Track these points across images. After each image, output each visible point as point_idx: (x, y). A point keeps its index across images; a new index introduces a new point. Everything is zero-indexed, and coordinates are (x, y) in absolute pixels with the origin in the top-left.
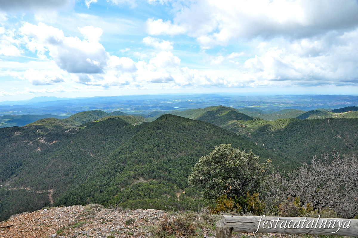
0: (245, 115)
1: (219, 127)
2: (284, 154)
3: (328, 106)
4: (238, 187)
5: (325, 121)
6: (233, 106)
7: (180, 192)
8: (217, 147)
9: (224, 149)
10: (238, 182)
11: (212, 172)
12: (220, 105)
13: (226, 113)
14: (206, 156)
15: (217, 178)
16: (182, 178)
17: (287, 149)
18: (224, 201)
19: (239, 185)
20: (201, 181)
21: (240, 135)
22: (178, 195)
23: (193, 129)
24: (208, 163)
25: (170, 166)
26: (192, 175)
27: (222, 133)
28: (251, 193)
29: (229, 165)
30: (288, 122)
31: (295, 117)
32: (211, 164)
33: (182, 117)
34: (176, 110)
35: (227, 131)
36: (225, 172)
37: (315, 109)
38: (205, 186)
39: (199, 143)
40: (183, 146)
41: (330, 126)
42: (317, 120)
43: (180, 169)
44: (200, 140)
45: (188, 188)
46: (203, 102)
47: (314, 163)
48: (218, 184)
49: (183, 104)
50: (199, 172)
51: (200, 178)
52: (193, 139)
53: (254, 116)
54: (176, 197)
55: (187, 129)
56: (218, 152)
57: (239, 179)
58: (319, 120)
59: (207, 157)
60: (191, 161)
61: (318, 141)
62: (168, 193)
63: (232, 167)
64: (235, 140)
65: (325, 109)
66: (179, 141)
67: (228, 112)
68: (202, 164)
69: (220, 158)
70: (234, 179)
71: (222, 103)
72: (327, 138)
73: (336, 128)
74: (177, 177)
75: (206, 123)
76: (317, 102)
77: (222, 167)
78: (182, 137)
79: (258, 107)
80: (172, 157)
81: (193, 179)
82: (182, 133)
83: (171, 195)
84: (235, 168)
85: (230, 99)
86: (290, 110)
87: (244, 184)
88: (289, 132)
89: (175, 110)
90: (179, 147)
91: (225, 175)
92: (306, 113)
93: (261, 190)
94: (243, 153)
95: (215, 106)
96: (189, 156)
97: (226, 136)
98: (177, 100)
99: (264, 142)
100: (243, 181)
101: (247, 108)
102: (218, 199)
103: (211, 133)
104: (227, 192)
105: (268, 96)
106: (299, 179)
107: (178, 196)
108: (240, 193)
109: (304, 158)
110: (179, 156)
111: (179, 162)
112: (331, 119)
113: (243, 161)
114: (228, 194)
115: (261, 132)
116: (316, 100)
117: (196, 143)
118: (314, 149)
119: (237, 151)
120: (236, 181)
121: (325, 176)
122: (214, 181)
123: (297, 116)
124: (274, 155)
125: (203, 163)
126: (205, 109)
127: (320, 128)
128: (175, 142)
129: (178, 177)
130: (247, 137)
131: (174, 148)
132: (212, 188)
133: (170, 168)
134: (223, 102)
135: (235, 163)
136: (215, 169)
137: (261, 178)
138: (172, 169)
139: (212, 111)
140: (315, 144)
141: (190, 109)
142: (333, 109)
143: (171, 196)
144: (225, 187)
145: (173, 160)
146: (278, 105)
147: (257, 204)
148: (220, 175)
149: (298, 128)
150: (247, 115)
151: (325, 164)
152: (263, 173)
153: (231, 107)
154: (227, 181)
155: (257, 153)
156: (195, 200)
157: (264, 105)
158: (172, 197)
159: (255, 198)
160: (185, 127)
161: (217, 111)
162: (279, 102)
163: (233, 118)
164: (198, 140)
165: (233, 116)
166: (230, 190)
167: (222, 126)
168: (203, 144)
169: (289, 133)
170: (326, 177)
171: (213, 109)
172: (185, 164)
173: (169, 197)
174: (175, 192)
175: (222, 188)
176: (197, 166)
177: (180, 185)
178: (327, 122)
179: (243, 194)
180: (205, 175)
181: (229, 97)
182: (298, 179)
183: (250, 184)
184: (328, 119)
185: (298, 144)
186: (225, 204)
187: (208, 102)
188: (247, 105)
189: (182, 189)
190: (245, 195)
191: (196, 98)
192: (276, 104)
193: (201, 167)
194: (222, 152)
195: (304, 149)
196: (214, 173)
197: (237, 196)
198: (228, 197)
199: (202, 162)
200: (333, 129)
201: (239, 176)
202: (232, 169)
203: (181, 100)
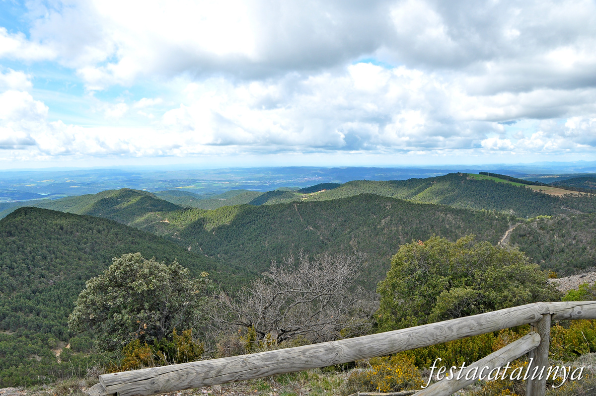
0: (169, 203)
1: (125, 226)
2: (234, 262)
3: (294, 184)
4: (158, 324)
5: (290, 206)
6: (147, 189)
7: (60, 347)
8: (116, 259)
9: (130, 261)
10: (156, 315)
11: (110, 303)
12: (123, 186)
13: (134, 200)
14: (97, 276)
15: (120, 313)
16: (62, 321)
17: (239, 253)
18: (136, 350)
19: (158, 320)
20: (94, 322)
21: (161, 237)
22: (58, 353)
23: (78, 232)
24: (101, 289)
25: (38, 302)
26: (74, 312)
27: (130, 234)
28: (180, 330)
29: (139, 289)
30: (236, 211)
31: (247, 203)
32: (107, 289)
33: (57, 212)
34: (44, 199)
35: (138, 231)
36: (133, 301)
37: (276, 189)
38: (101, 329)
39: (91, 256)
40: (61, 264)
41: (298, 214)
42: (279, 205)
43: (58, 305)
44: (92, 249)
45: (76, 337)
46: (94, 183)
47: (273, 271)
48: (122, 322)
49: (56, 187)
50: (88, 307)
51: (91, 316)
52: (79, 249)
53: (184, 204)
54: (54, 356)
55: (66, 233)
56: (118, 268)
57: (159, 310)
58: (282, 204)
59: (99, 278)
60: (77, 289)
61: (283, 237)
62: (37, 353)
63: (144, 290)
64: (154, 246)
65: (289, 188)
66: (53, 255)
67: (138, 198)
68: (92, 292)
69: (123, 278)
70: (150, 310)
71: (127, 184)
72: (295, 232)
73: (306, 215)
74: (53, 320)
75: (101, 219)
76: (279, 178)
77: (128, 292)
78: (58, 247)
79: (188, 189)
80: (40, 285)
81: (77, 319)
82: (58, 239)
83: (44, 355)
84: (150, 292)
85: (141, 176)
86: (238, 192)
87: (167, 318)
88: (239, 226)
89: (41, 199)
90: (54, 266)
91: (134, 306)
92: (263, 195)
93: (195, 323)
94: (162, 266)
95: (116, 189)
96: (73, 280)
97: (138, 240)
98: (46, 181)
99: (201, 245)
100: (165, 313)
101: (170, 191)
102: (125, 349)
103: (111, 235)
104: (139, 334)
105: (203, 170)
106: (255, 298)
107: (58, 355)
108: (161, 333)
109: (264, 265)
110: (54, 282)
111: (56, 292)
112: (298, 203)
113: (161, 279)
114: (142, 338)
115: (195, 229)
116: (277, 175)
117: (84, 256)
118: (279, 250)
119: (152, 263)
120: (154, 314)
121: (291, 288)
122: (114, 318)
123: (251, 200)
124: (219, 264)
125: (94, 289)
126: (98, 195)
127: (284, 217)
128: (44, 258)
129: (56, 321)
130: (173, 238)
131: (44, 269)
132: (113, 330)
133: (39, 306)
134: (129, 183)
135: (148, 283)
136: (117, 298)
137: (195, 304)
138: (41, 307)
139: (112, 198)
140: (280, 241)
141: (72, 197)
142: (301, 188)
143: (43, 357)
144: (136, 326)
145: (43, 290)
146: (221, 184)
147: (190, 346)
148: (125, 308)
149: (253, 218)
150: (172, 201)
151: (290, 271)
152: (196, 295)
153: (144, 190)
154: (138, 316)
155: (192, 263)
156: (91, 357)
157: (198, 186)
158: (46, 359)
159: (186, 337)
160: (62, 228)
161: (120, 197)
162: (222, 179)
163: (148, 209)
164: (87, 250)
165: (147, 205)
166: (144, 330)
167: (129, 225)
168: (99, 256)
169: (239, 228)
170: (292, 290)
171: (112, 195)
172: (67, 294)
173: (39, 359)
174: (51, 348)
175: (131, 329)
176: (82, 297)
177: (60, 334)
178: (294, 207)
179: (168, 334)
180: (98, 310)
181: (139, 174)
182: (253, 298)
183: (177, 316)
184: (294, 202)
185: (255, 244)
186: (137, 356)
187: (103, 183)
188: (170, 187)
189: (65, 340)
190: (170, 336)
191: (80, 176)
192: (216, 182)
193: (91, 297)
194: (126, 266)
195: (264, 251)
196: (114, 304)
197: (158, 339)
198: (142, 343)
199: (92, 287)
200: (302, 218)
201: (158, 304)
202: (145, 295)
203: (52, 181)
